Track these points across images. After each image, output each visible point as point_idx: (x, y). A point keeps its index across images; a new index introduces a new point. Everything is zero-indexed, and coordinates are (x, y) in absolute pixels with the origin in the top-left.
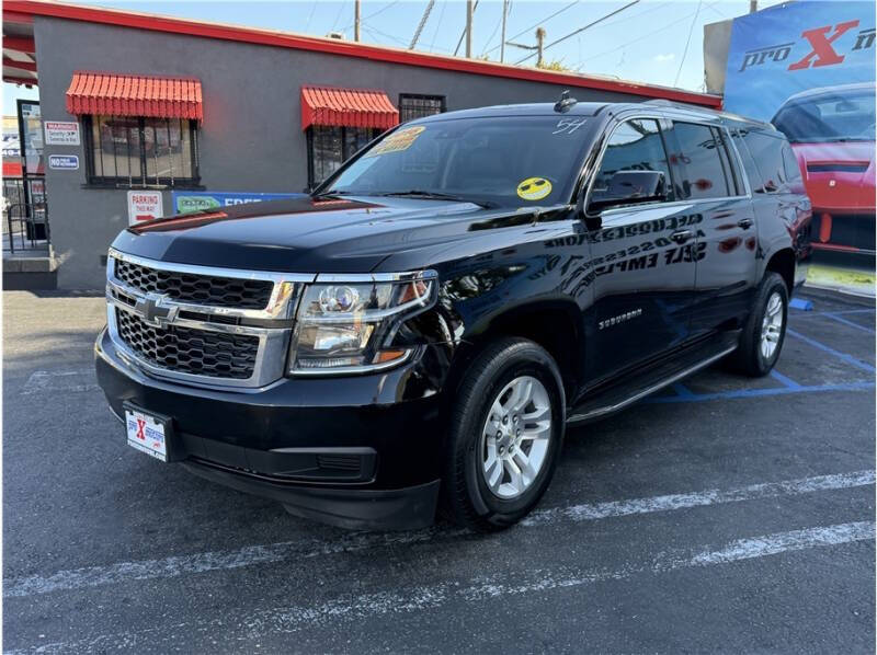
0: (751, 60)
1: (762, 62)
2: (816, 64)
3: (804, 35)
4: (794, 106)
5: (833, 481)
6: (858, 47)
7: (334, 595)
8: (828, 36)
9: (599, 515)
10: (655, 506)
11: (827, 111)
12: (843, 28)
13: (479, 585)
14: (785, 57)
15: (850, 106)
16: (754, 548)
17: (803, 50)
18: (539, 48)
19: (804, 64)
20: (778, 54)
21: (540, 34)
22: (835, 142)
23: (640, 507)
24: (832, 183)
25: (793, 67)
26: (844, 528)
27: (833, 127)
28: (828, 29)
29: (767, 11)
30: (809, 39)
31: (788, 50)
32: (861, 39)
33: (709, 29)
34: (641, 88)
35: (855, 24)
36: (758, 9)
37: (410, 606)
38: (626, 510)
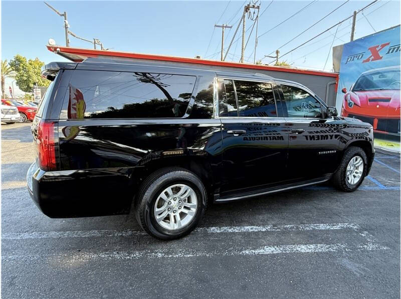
0: (349, 59)
1: (353, 60)
2: (373, 60)
3: (369, 49)
4: (364, 76)
5: (322, 227)
6: (388, 53)
7: (106, 250)
8: (378, 49)
9: (218, 231)
10: (243, 230)
11: (376, 78)
12: (383, 46)
13: (157, 253)
14: (361, 58)
15: (383, 76)
16: (269, 250)
17: (368, 54)
18: (277, 57)
19: (368, 60)
20: (359, 57)
21: (277, 52)
22: (378, 90)
23: (236, 230)
24: (378, 106)
25: (364, 62)
26: (312, 246)
27: (377, 84)
28: (378, 46)
29: (356, 41)
30: (371, 51)
31: (363, 55)
32: (390, 50)
33: (335, 49)
34: (305, 71)
35: (388, 44)
36: (354, 40)
37: (128, 257)
38: (230, 231)
